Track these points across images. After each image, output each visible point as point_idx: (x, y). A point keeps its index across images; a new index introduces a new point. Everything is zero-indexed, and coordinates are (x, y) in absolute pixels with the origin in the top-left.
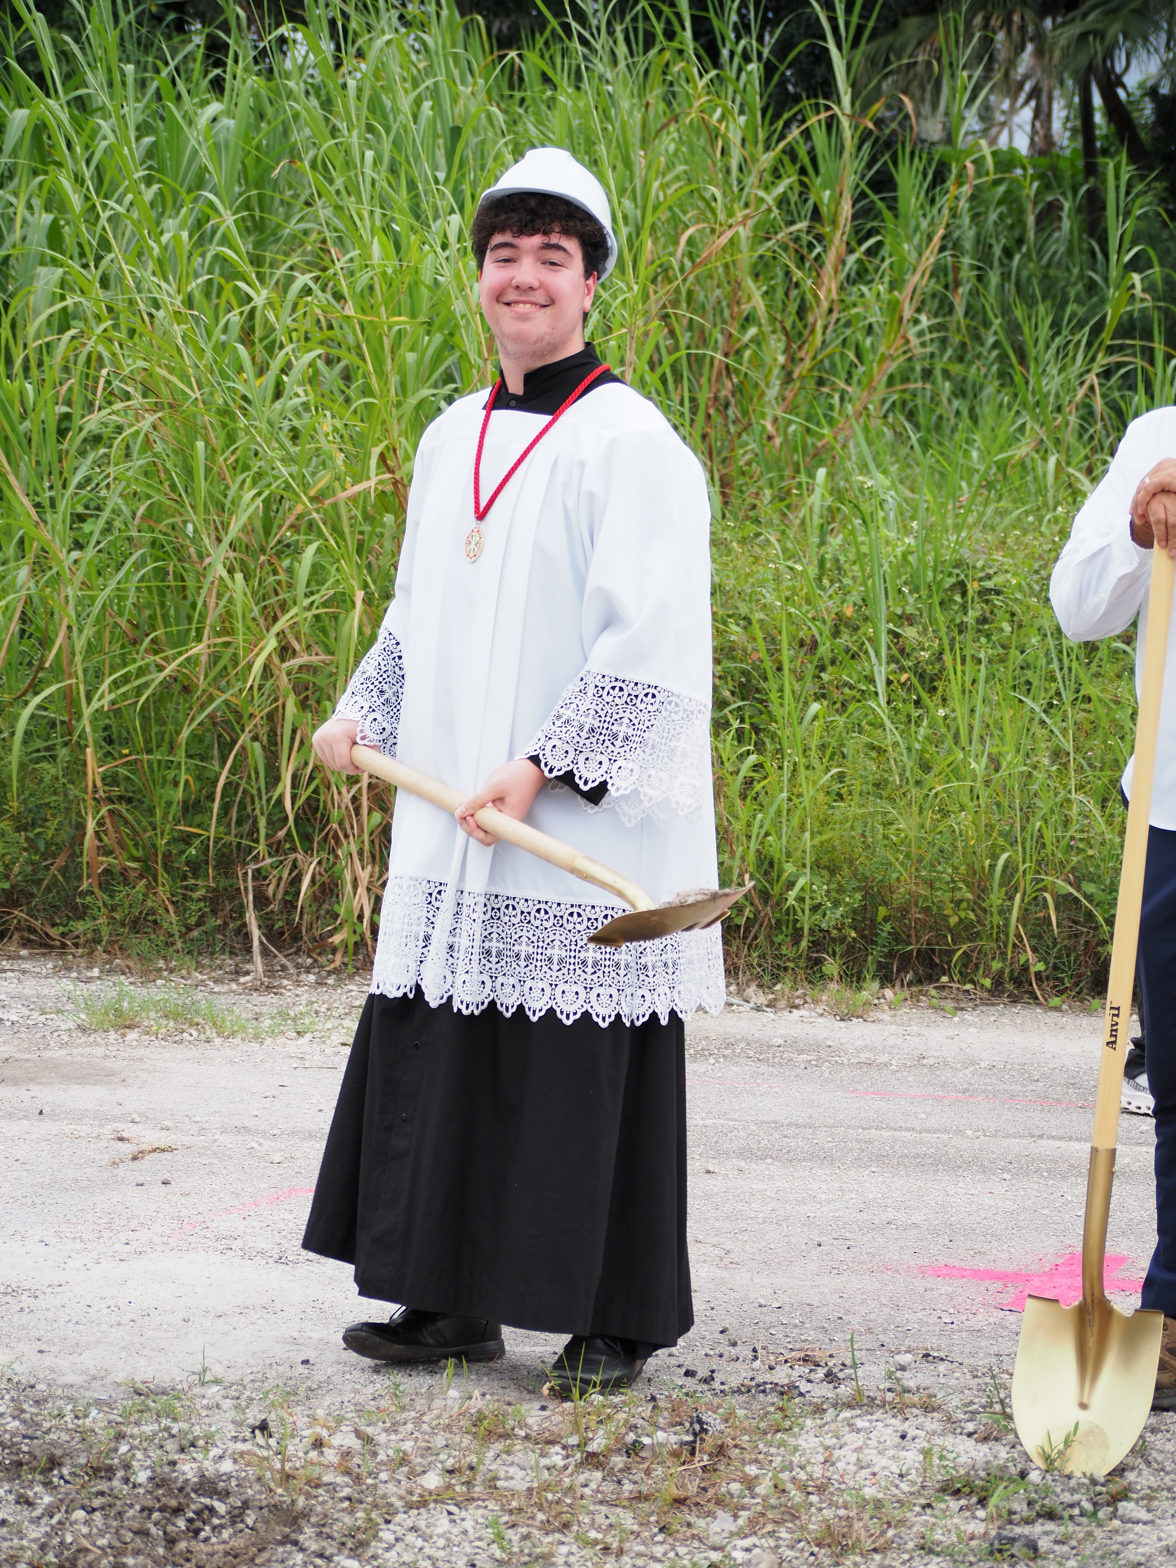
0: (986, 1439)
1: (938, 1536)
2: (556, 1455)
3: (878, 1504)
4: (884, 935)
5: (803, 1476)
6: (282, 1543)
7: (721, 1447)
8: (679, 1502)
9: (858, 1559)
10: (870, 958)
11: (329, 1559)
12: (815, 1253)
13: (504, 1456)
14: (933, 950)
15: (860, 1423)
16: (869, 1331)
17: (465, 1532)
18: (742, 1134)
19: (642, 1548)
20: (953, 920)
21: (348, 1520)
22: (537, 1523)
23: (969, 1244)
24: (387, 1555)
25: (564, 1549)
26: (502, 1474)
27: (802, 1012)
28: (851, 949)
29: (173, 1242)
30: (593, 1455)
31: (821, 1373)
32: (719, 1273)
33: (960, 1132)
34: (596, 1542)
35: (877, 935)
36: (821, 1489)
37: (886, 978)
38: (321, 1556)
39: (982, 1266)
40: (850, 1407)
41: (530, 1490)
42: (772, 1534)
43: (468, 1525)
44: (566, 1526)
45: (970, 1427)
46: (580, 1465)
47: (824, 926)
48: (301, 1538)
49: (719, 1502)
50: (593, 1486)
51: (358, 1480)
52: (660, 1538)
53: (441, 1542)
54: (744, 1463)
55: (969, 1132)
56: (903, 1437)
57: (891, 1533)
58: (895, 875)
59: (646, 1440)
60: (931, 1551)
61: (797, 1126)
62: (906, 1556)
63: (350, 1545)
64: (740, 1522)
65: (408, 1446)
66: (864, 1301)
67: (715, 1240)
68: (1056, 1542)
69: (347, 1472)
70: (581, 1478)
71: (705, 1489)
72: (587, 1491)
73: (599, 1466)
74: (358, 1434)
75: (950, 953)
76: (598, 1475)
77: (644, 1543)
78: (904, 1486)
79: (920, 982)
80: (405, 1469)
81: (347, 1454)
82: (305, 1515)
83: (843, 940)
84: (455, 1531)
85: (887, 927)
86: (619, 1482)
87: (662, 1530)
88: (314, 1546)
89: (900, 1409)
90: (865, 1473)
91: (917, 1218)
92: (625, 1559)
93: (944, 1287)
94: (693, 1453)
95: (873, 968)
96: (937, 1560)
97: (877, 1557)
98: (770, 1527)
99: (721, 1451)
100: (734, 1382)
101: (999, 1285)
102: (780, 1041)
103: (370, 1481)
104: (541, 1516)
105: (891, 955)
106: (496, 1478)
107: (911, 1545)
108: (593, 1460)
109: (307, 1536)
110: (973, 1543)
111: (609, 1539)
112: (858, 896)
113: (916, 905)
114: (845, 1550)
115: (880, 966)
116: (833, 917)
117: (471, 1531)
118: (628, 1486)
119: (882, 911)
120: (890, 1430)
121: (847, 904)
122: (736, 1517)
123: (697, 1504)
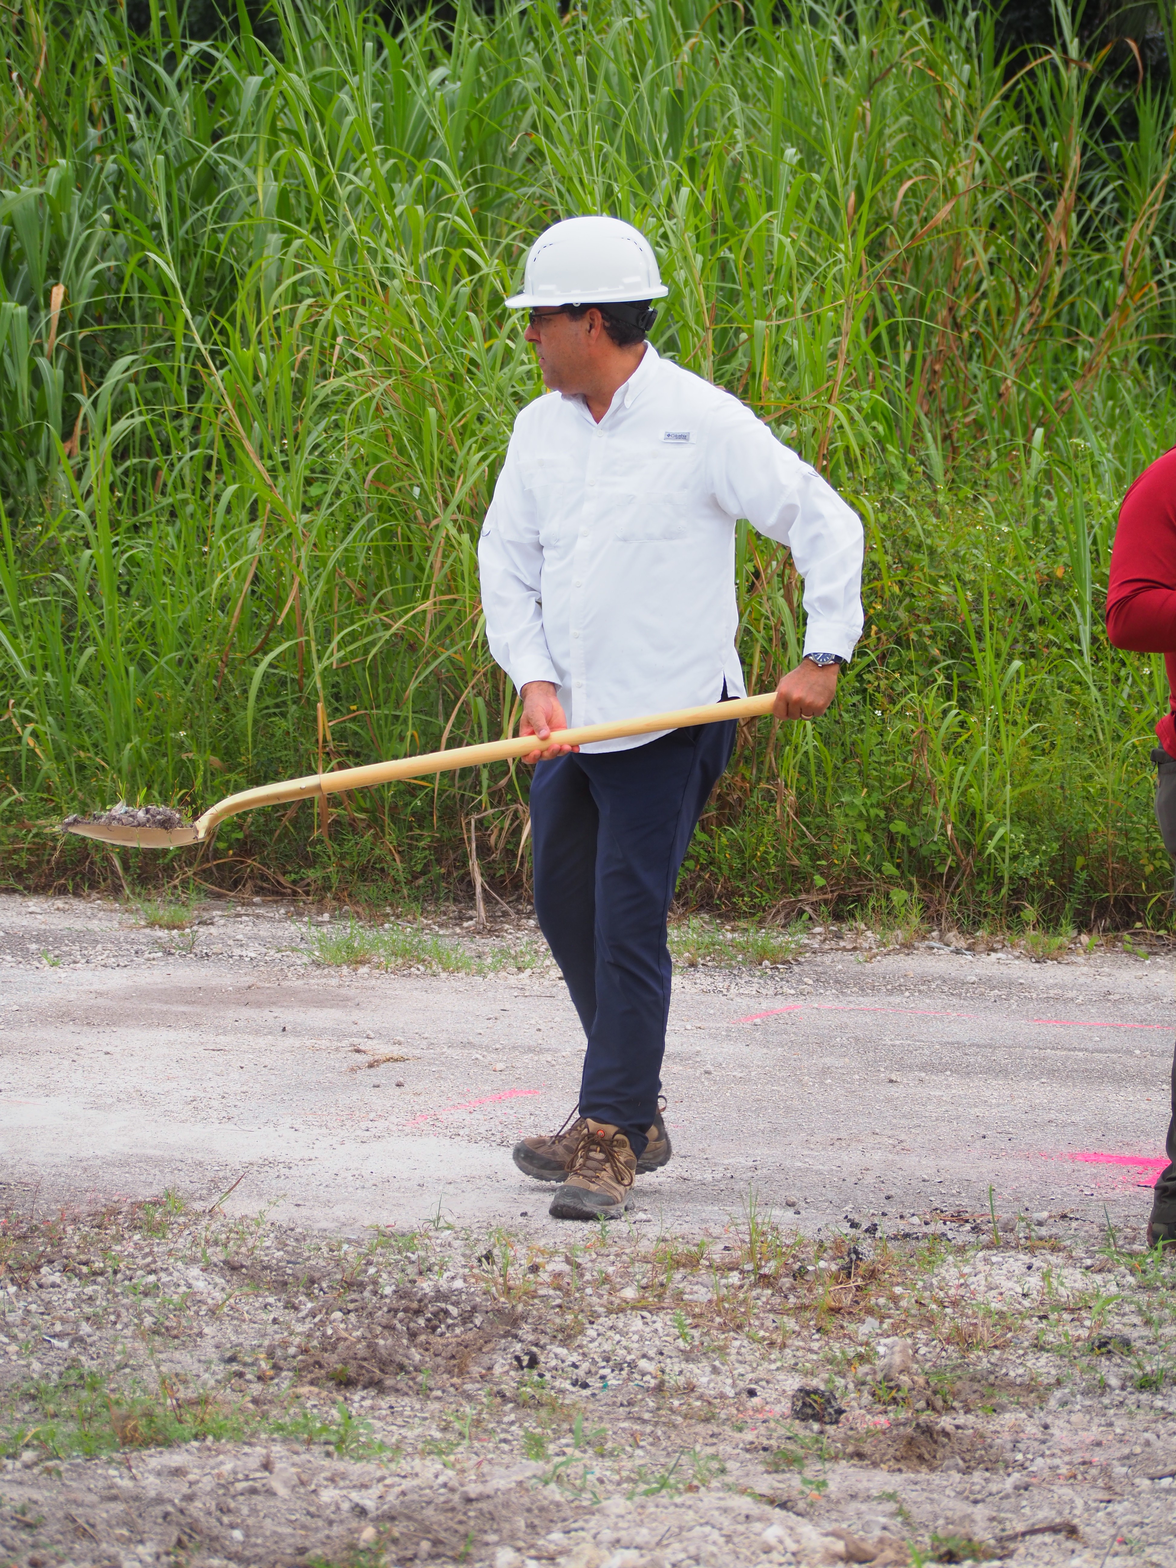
0: (1100, 1271)
1: (1050, 1338)
2: (734, 1278)
3: (1001, 1314)
4: (1081, 882)
5: (942, 1294)
6: (504, 1336)
7: (873, 1271)
8: (835, 1311)
9: (981, 1353)
10: (1067, 906)
11: (543, 1348)
12: (979, 1144)
13: (690, 1278)
14: (1130, 898)
15: (994, 1259)
16: (1017, 1199)
17: (656, 1331)
18: (927, 1052)
19: (801, 1344)
20: (1149, 869)
21: (558, 1320)
22: (716, 1324)
23: (1120, 1138)
24: (591, 1345)
25: (737, 1343)
26: (688, 1290)
27: (1000, 955)
28: (1049, 896)
29: (407, 1129)
30: (765, 1276)
31: (968, 1227)
32: (890, 1157)
33: (1129, 1052)
34: (764, 1338)
35: (1074, 883)
36: (954, 1304)
37: (1083, 925)
38: (537, 1345)
39: (1127, 1154)
40: (988, 1248)
41: (710, 1301)
42: (911, 1335)
43: (659, 1325)
44: (740, 1327)
45: (1089, 1262)
46: (754, 1285)
47: (1021, 873)
48: (520, 1332)
49: (870, 1312)
50: (764, 1299)
51: (567, 1294)
52: (817, 1336)
53: (636, 1337)
54: (893, 1285)
55: (1138, 1052)
56: (1029, 1268)
57: (1009, 1335)
58: (1092, 826)
59: (810, 1268)
60: (1042, 1349)
61: (978, 1046)
62: (1021, 1352)
63: (560, 1336)
64: (885, 1326)
65: (611, 1270)
66: (1017, 1178)
67: (890, 1133)
68: (1148, 1343)
69: (559, 1288)
70: (754, 1293)
71: (857, 1302)
72: (760, 1303)
73: (769, 1285)
74: (568, 1261)
75: (1146, 900)
76: (770, 1292)
77: (803, 1340)
78: (1026, 1303)
79: (1117, 929)
80: (607, 1286)
81: (558, 1275)
82: (524, 1317)
83: (1040, 887)
84: (648, 1329)
85: (1084, 875)
86: (786, 1297)
87: (818, 1331)
88: (531, 1337)
89: (1031, 1250)
90: (994, 1293)
91: (1076, 1118)
92: (787, 1351)
93: (1089, 1169)
94: (849, 1276)
95: (1070, 915)
96: (1046, 1355)
97: (997, 1352)
98: (909, 1331)
99: (872, 1275)
100: (892, 1232)
101: (1140, 1168)
102: (974, 979)
103: (577, 1295)
104: (718, 1320)
105: (1088, 902)
106: (683, 1293)
107: (1026, 1344)
108: (765, 1280)
109: (525, 1331)
110: (1079, 1344)
111: (774, 1336)
112: (1056, 846)
113: (1113, 854)
114: (970, 1347)
115: (1078, 913)
116: (1030, 865)
117: (660, 1330)
118: (792, 1299)
119: (1080, 861)
120: (1019, 1263)
121: (1045, 852)
122: (881, 1322)
123: (850, 1313)
